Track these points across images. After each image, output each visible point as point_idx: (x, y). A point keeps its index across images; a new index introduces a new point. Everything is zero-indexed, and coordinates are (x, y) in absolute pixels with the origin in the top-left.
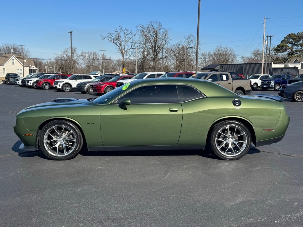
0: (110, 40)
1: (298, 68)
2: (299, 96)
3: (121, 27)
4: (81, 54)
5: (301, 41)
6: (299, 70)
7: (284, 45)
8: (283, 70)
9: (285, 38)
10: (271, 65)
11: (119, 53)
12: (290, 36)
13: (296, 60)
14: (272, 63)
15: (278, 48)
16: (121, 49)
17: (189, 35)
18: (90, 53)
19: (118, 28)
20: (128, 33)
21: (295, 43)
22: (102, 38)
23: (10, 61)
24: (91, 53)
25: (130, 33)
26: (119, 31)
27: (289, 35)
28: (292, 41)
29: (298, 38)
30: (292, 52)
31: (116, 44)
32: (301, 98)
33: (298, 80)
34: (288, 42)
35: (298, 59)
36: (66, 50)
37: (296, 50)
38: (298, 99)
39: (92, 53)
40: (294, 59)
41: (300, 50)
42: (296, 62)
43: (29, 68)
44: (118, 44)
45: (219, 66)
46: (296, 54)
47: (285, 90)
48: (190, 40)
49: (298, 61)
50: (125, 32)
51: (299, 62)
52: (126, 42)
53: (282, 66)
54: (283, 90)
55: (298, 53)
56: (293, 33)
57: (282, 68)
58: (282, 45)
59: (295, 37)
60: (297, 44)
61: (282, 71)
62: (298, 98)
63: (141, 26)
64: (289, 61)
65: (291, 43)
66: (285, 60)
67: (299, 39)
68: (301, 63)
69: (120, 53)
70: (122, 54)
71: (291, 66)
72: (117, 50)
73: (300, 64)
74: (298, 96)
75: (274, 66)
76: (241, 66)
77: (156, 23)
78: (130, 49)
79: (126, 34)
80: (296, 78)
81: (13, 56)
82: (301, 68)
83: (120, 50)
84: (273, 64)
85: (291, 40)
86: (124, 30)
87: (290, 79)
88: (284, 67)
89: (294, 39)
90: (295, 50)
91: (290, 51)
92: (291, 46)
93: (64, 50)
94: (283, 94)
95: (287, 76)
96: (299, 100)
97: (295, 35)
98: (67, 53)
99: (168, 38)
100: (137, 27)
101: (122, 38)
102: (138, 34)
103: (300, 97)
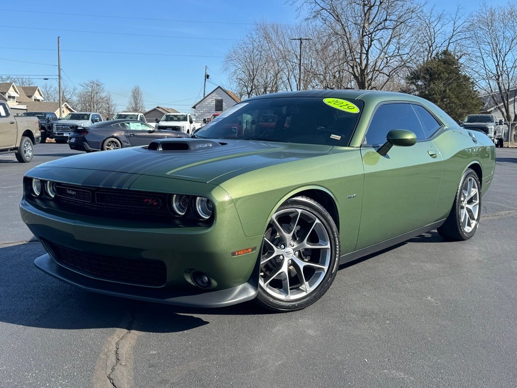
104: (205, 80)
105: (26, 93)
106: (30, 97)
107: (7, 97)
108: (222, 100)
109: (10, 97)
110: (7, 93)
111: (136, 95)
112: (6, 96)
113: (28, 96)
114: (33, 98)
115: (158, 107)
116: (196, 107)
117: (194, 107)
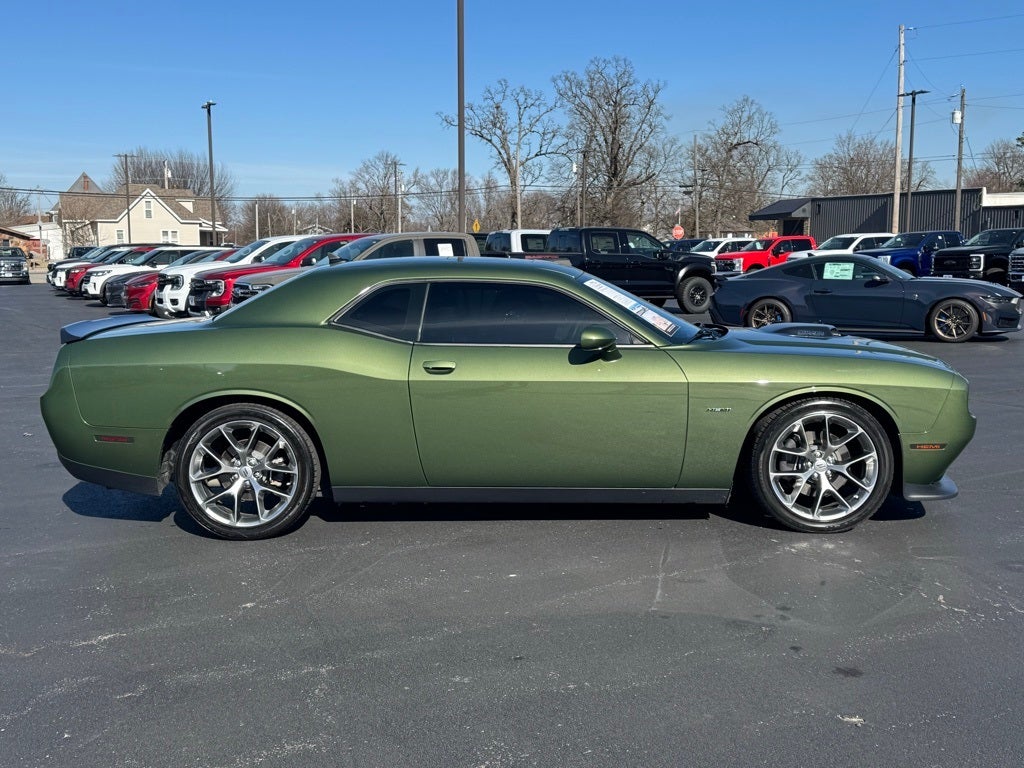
0: (471, 127)
3: (504, 83)
4: (413, 180)
8: (1021, 213)
10: (981, 196)
11: (500, 169)
14: (985, 189)
16: (505, 156)
17: (740, 99)
18: (441, 176)
19: (495, 87)
20: (530, 101)
22: (445, 123)
23: (138, 209)
24: (446, 173)
25: (537, 103)
26: (498, 98)
31: (490, 141)
36: (367, 168)
39: (449, 174)
43: (197, 229)
44: (495, 140)
45: (808, 207)
48: (745, 115)
50: (521, 98)
52: (523, 133)
57: (1017, 209)
61: (1017, 216)
63: (567, 78)
69: (504, 169)
70: (509, 172)
72: (495, 160)
75: (989, 200)
76: (881, 202)
77: (614, 64)
78: (537, 155)
79: (522, 107)
81: (148, 190)
83: (505, 163)
84: (988, 192)
86: (518, 94)
93: (361, 165)
98: (367, 177)
99: (658, 114)
100: (554, 80)
101: (512, 121)
102: (562, 106)
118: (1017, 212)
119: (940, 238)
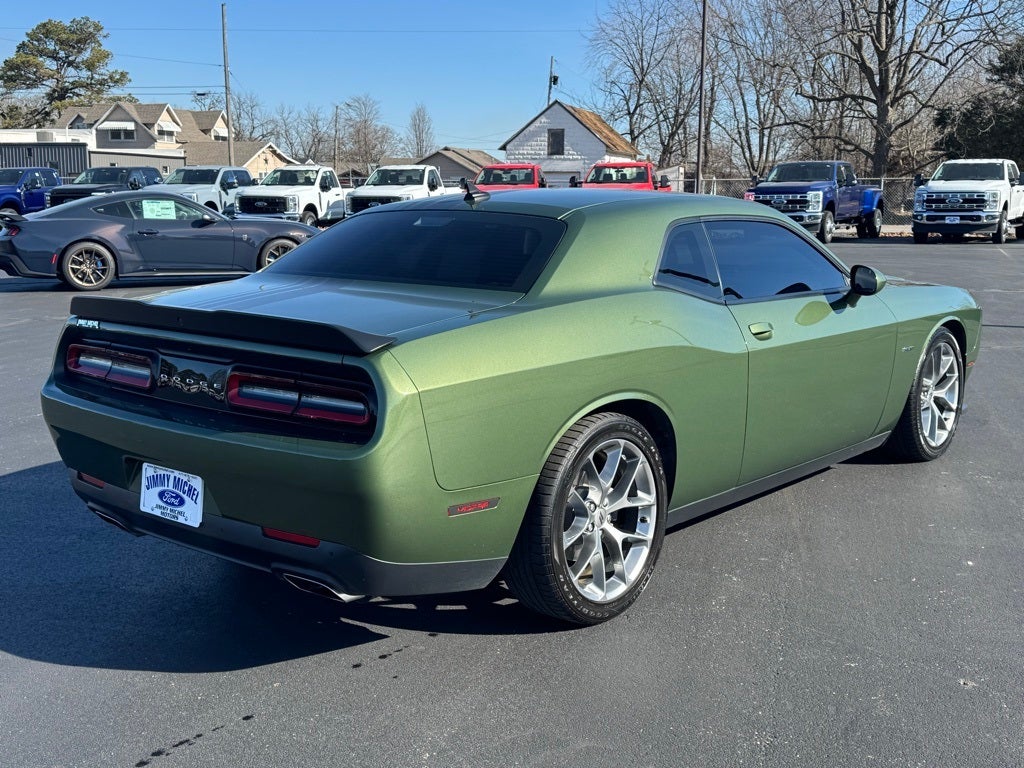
1: (84, 145)
2: (83, 267)
5: (89, 50)
6: (90, 152)
7: (28, 62)
8: (35, 151)
9: (27, 34)
12: (46, 30)
13: (79, 116)
15: (9, 70)
21: (67, 58)
27: (44, 25)
28: (57, 48)
29: (75, 37)
30: (62, 89)
32: (94, 272)
33: (87, 193)
34: (41, 53)
35: (84, 115)
37: (72, 83)
38: (81, 280)
40: (69, 115)
41: (89, 82)
42: (77, 123)
46: (78, 95)
47: (19, 241)
49: (83, 119)
51: (90, 126)
53: (29, 136)
54: (10, 242)
55: (82, 91)
56: (56, 19)
57: (29, 147)
58: (23, 63)
59: (64, 36)
60: (73, 62)
61: (30, 155)
62: (84, 274)
64: (53, 121)
65: (54, 56)
66: (39, 118)
67: (78, 42)
68: (97, 130)
71: (62, 136)
73: (94, 132)
74: (81, 263)
80: (77, 181)
82: (98, 147)
85: (51, 46)
87: (56, 185)
88: (36, 141)
89: (62, 43)
90: (71, 80)
91: (51, 83)
92: (55, 68)
94: (14, 258)
95: (44, 173)
96: (87, 282)
97: (64, 29)
103: (89, 271)
104: (550, 87)
105: (198, 124)
106: (206, 131)
107: (156, 133)
108: (563, 130)
109: (161, 133)
110: (156, 125)
111: (419, 124)
112: (155, 131)
113: (203, 131)
114: (213, 134)
115: (446, 149)
116: (508, 147)
117: (503, 148)
118: (29, 150)
119: (37, 174)
